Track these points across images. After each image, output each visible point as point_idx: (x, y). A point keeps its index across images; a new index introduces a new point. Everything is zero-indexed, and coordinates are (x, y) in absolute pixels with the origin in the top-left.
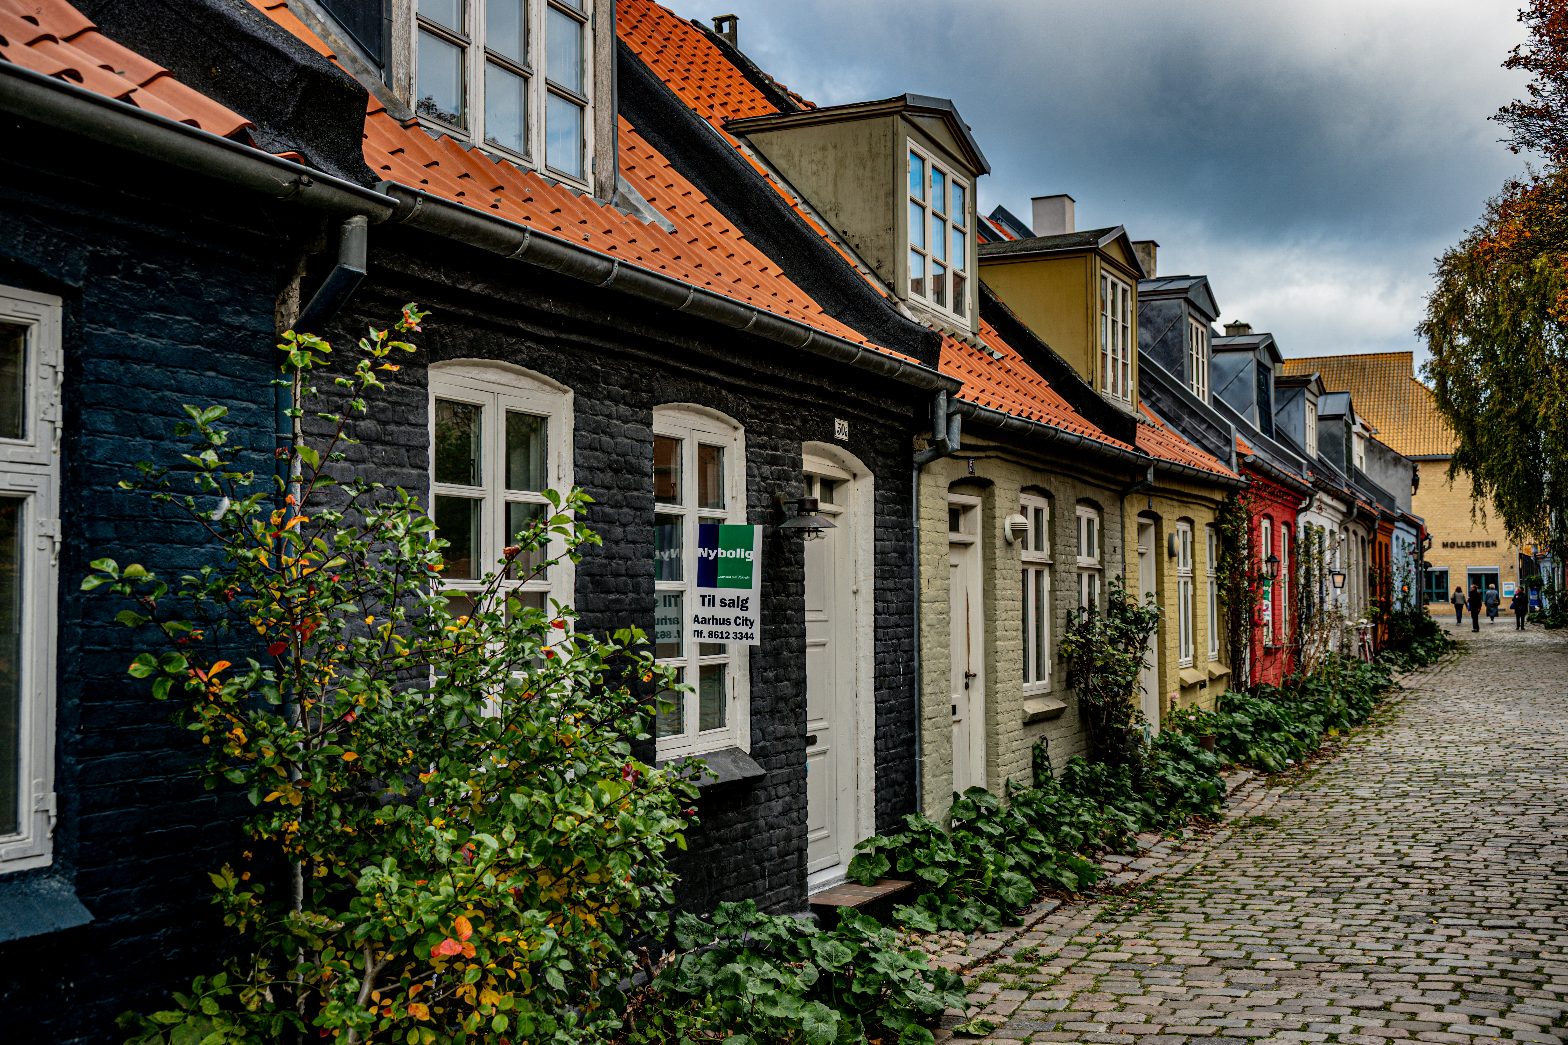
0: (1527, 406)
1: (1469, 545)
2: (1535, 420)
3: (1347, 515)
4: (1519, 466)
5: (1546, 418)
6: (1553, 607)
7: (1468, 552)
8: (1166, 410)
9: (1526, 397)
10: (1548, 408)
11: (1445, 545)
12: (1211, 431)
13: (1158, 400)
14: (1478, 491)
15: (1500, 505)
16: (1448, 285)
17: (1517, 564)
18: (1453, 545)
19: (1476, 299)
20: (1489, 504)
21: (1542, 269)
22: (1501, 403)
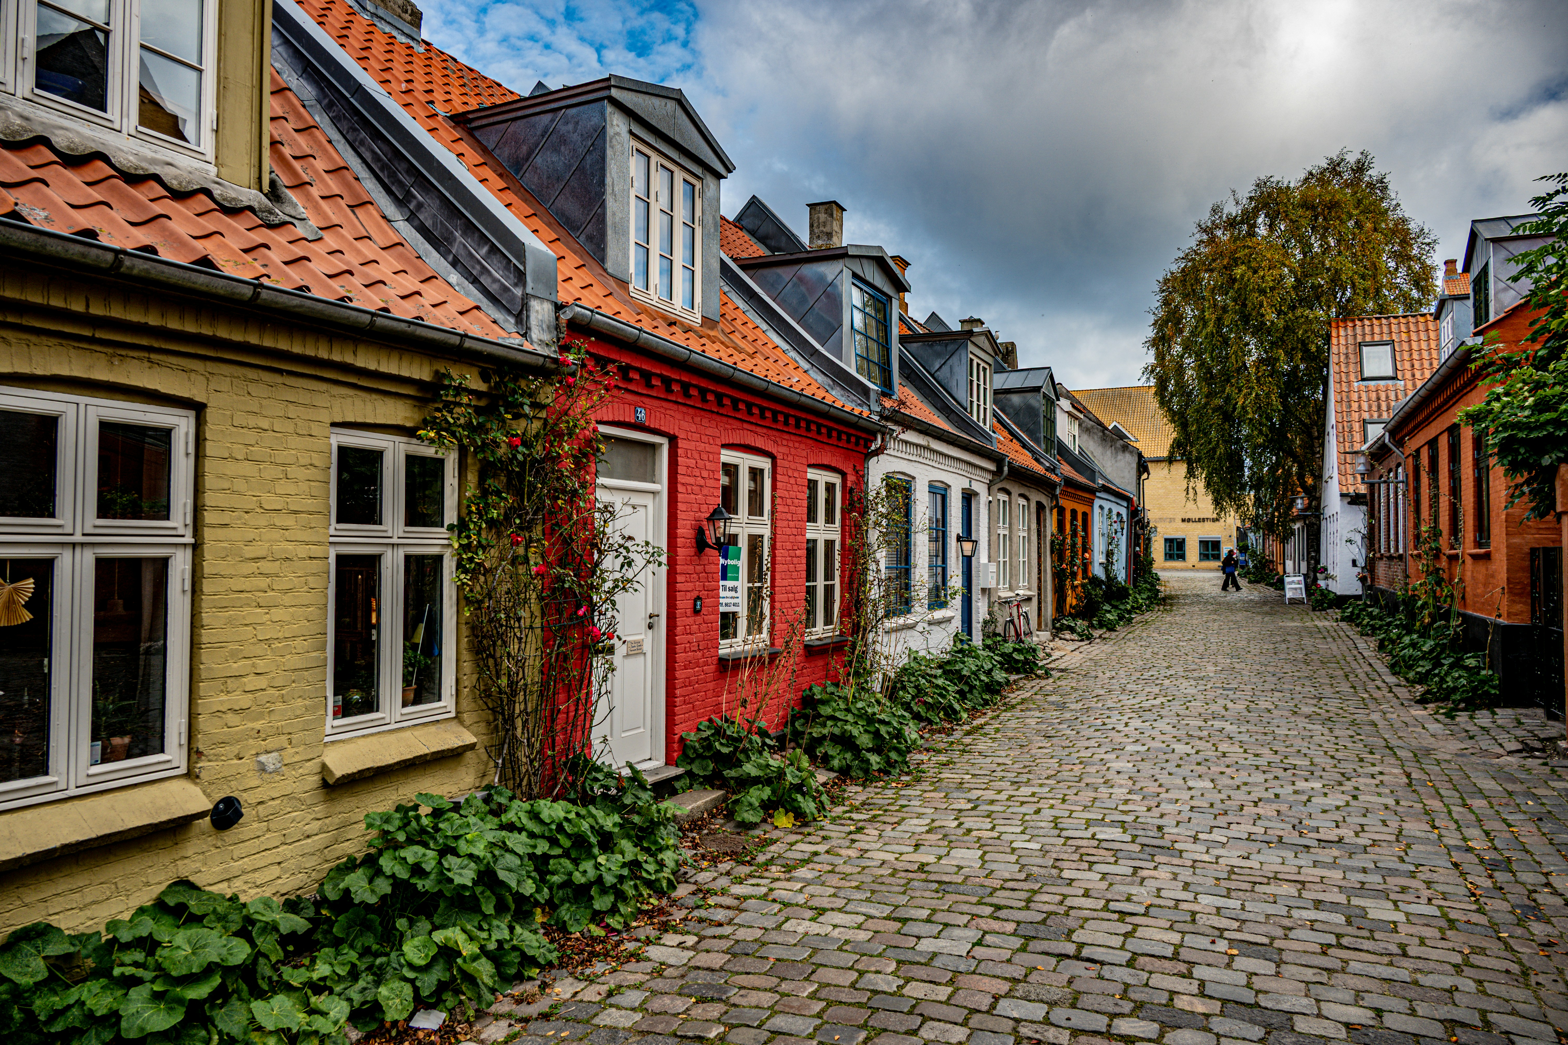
0: (1228, 399)
1: (1200, 520)
2: (1235, 409)
3: (998, 472)
4: (1221, 450)
5: (1243, 408)
6: (1255, 567)
7: (1199, 525)
8: (428, 224)
9: (1228, 390)
10: (1246, 397)
11: (1183, 520)
12: (495, 259)
13: (420, 206)
14: (1191, 474)
15: (1208, 485)
16: (1166, 303)
17: (1235, 534)
18: (1189, 520)
19: (1189, 312)
20: (1200, 484)
21: (1242, 276)
22: (1207, 397)
